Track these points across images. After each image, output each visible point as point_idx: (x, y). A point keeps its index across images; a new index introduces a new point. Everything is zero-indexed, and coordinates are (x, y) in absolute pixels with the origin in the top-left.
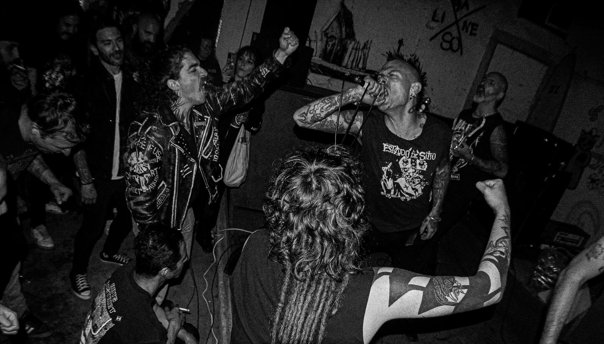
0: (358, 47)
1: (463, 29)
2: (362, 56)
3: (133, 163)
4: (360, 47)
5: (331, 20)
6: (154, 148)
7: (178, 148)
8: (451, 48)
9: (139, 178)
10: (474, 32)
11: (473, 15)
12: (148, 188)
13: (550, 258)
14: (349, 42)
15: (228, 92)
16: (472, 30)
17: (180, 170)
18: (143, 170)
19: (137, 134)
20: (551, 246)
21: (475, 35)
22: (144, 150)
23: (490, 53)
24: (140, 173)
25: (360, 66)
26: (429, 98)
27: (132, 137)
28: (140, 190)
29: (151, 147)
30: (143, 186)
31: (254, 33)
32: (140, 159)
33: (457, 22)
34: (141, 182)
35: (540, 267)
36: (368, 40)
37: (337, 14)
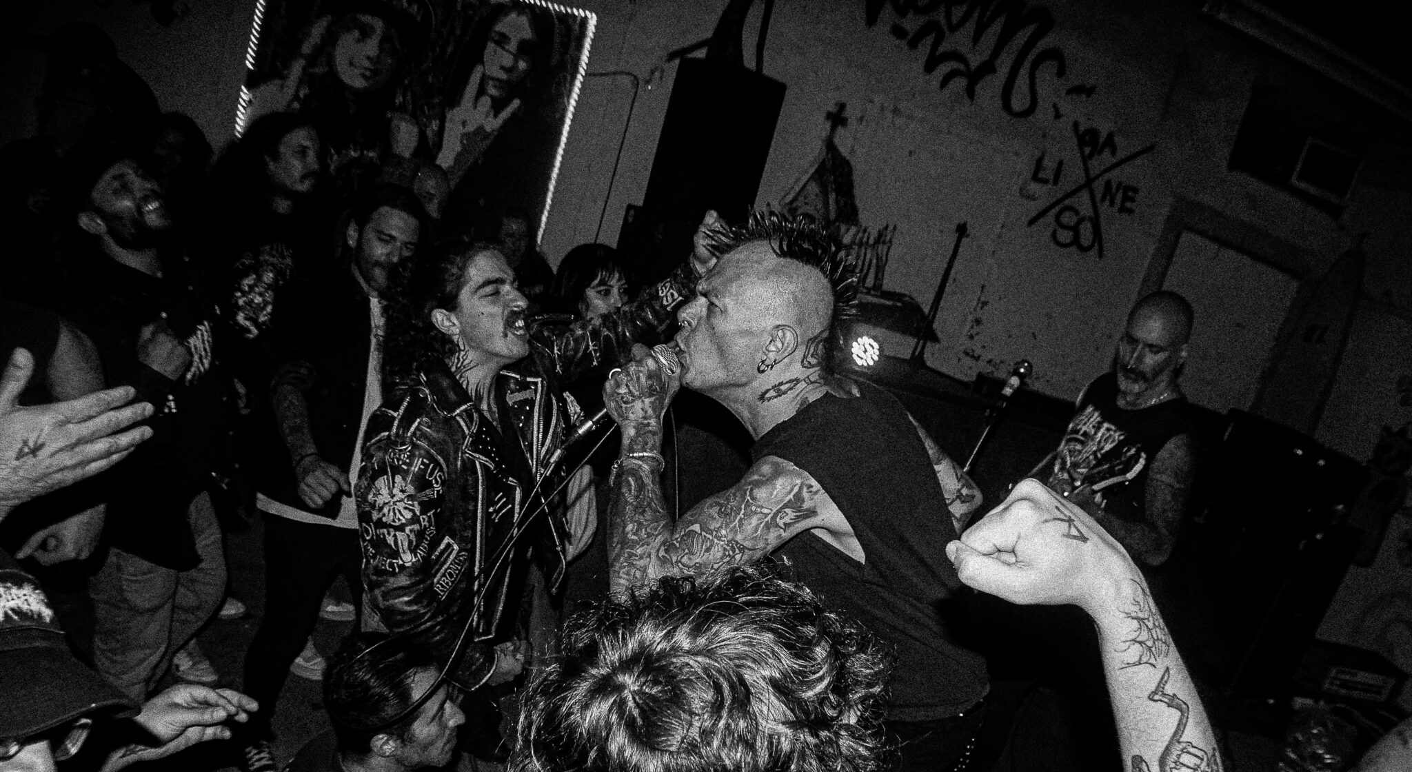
0: (865, 240)
1: (1103, 200)
2: (874, 261)
3: (380, 501)
4: (868, 238)
5: (804, 179)
6: (428, 465)
7: (480, 460)
8: (1076, 242)
9: (395, 536)
10: (1128, 205)
11: (1127, 168)
12: (416, 556)
13: (1315, 731)
14: (843, 228)
15: (583, 336)
16: (1123, 202)
17: (488, 508)
18: (402, 515)
19: (389, 436)
20: (1316, 701)
21: (1130, 211)
22: (407, 472)
23: (1167, 252)
24: (397, 523)
25: (870, 281)
26: (1028, 363)
27: (374, 444)
28: (397, 563)
29: (423, 463)
30: (404, 552)
31: (630, 207)
32: (395, 491)
33: (1089, 183)
34: (400, 542)
35: (1293, 752)
36: (887, 226)
37: (816, 166)
